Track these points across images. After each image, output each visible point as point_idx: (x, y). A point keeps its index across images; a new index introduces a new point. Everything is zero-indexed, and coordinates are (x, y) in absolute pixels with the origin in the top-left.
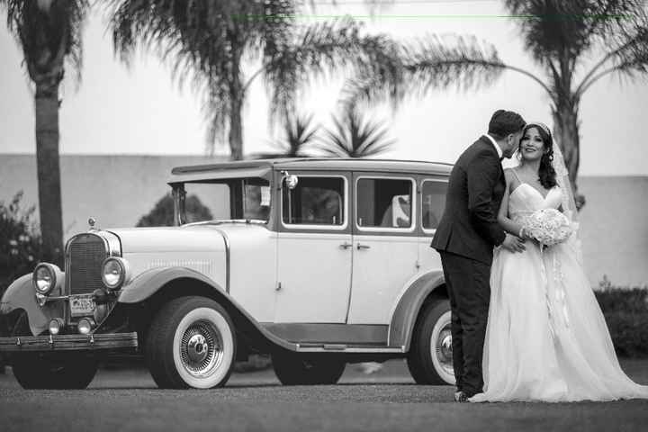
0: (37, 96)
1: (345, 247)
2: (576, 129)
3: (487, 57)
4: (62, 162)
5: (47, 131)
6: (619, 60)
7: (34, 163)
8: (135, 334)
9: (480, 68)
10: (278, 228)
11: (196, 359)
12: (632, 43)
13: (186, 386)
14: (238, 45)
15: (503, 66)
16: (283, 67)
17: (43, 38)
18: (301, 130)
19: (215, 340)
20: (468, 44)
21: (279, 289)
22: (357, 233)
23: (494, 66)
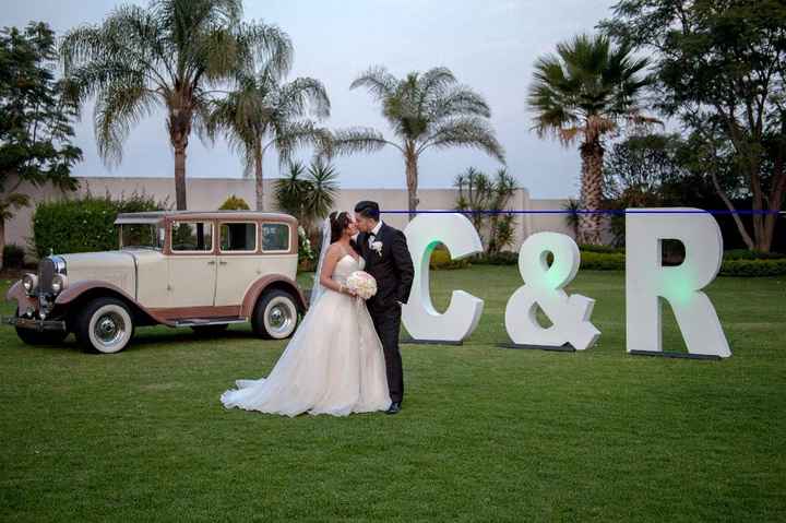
0: (176, 153)
1: (213, 263)
2: (416, 169)
3: (378, 137)
4: (186, 182)
6: (433, 141)
7: (174, 182)
9: (375, 142)
10: (169, 253)
12: (439, 133)
14: (260, 133)
15: (385, 142)
16: (285, 141)
17: (178, 128)
20: (369, 131)
21: (169, 289)
22: (220, 254)
23: (381, 142)
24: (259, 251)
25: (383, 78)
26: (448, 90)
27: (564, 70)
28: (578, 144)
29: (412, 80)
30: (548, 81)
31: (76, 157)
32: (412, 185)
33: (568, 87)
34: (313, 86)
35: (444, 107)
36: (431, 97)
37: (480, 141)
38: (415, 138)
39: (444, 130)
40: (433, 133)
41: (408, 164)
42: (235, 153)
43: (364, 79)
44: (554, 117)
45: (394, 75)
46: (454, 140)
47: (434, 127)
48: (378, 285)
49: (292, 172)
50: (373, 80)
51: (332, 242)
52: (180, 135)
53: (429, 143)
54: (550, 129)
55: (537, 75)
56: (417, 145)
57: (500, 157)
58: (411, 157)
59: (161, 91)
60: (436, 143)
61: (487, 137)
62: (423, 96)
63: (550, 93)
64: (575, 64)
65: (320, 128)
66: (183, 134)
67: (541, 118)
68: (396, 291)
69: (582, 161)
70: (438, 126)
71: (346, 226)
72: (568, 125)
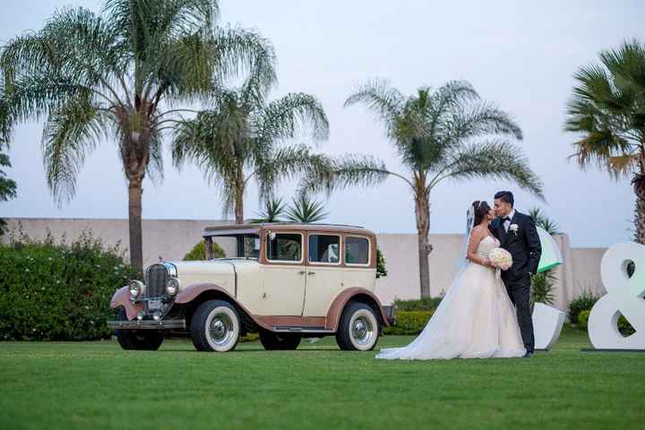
1: (302, 273)
3: (379, 167)
5: (135, 207)
6: (450, 171)
8: (184, 321)
9: (375, 173)
10: (264, 262)
11: (218, 335)
12: (458, 162)
13: (212, 350)
15: (388, 173)
16: (267, 172)
17: (133, 156)
18: (275, 207)
19: (228, 325)
20: (369, 160)
21: (264, 296)
22: (309, 265)
23: (384, 172)
24: (343, 263)
25: (385, 93)
26: (468, 108)
27: (611, 82)
28: (632, 177)
29: (423, 94)
30: (592, 98)
31: (8, 192)
32: (423, 228)
33: (618, 105)
34: (307, 103)
35: (463, 129)
36: (446, 117)
37: (511, 171)
38: (427, 168)
39: (464, 158)
40: (450, 161)
41: (417, 200)
42: (212, 183)
43: (362, 94)
44: (600, 142)
45: (399, 89)
46: (476, 170)
47: (451, 154)
48: (513, 259)
49: (270, 212)
50: (373, 96)
51: (475, 225)
52: (136, 164)
53: (445, 173)
54: (594, 157)
55: (579, 90)
56: (429, 177)
57: (537, 191)
58: (422, 193)
59: (113, 109)
60: (453, 174)
61: (519, 166)
62: (436, 115)
63: (593, 111)
64: (624, 76)
65: (317, 154)
66: (140, 163)
67: (583, 144)
68: (527, 264)
69: (636, 197)
70: (457, 152)
71: (487, 213)
72: (616, 152)
